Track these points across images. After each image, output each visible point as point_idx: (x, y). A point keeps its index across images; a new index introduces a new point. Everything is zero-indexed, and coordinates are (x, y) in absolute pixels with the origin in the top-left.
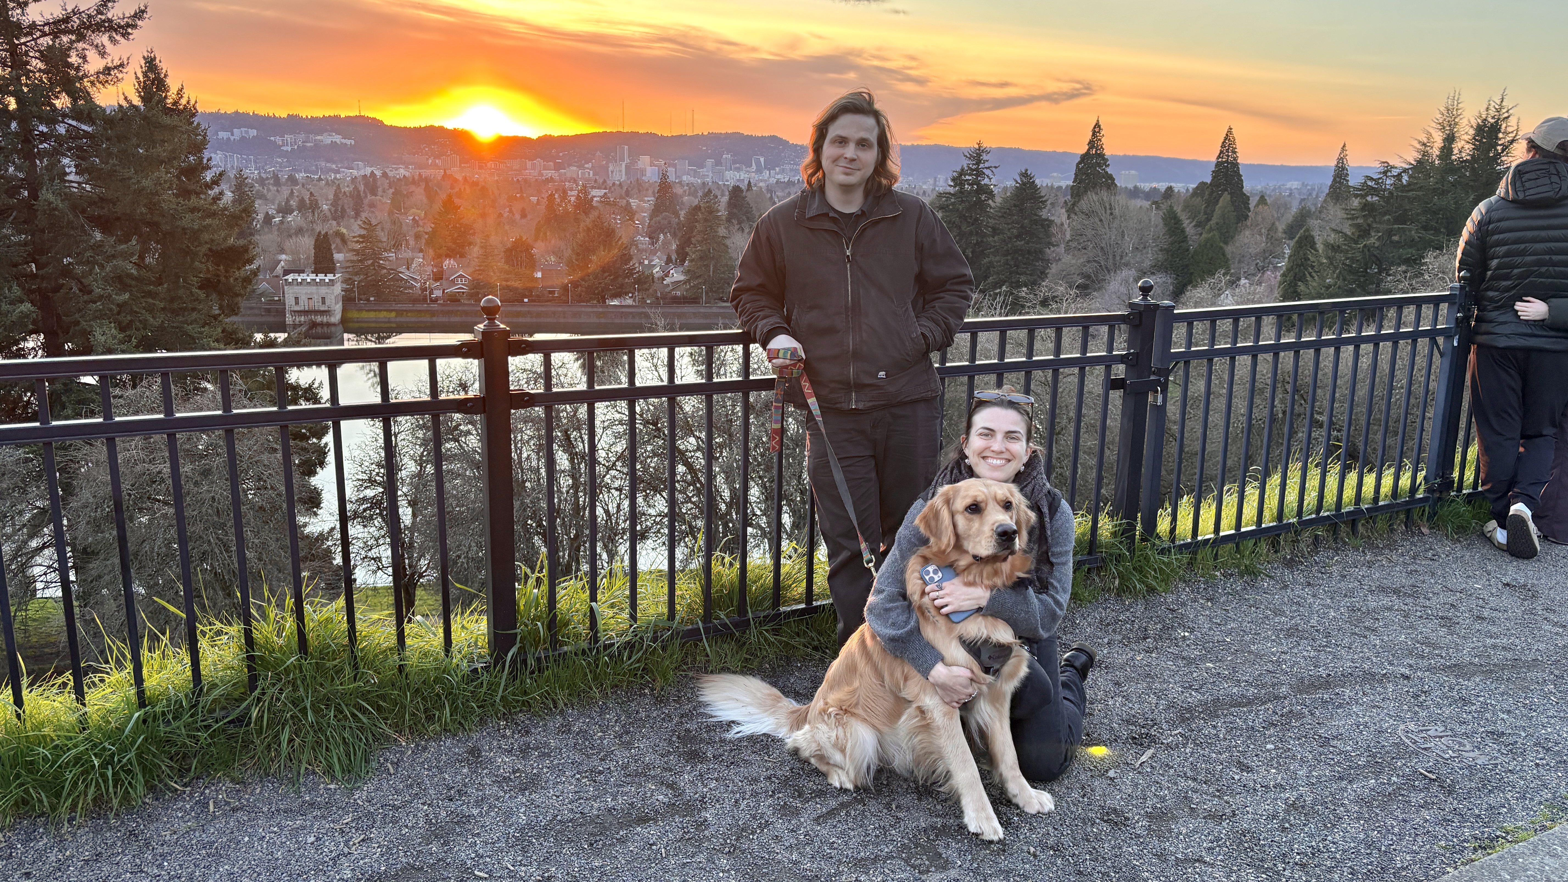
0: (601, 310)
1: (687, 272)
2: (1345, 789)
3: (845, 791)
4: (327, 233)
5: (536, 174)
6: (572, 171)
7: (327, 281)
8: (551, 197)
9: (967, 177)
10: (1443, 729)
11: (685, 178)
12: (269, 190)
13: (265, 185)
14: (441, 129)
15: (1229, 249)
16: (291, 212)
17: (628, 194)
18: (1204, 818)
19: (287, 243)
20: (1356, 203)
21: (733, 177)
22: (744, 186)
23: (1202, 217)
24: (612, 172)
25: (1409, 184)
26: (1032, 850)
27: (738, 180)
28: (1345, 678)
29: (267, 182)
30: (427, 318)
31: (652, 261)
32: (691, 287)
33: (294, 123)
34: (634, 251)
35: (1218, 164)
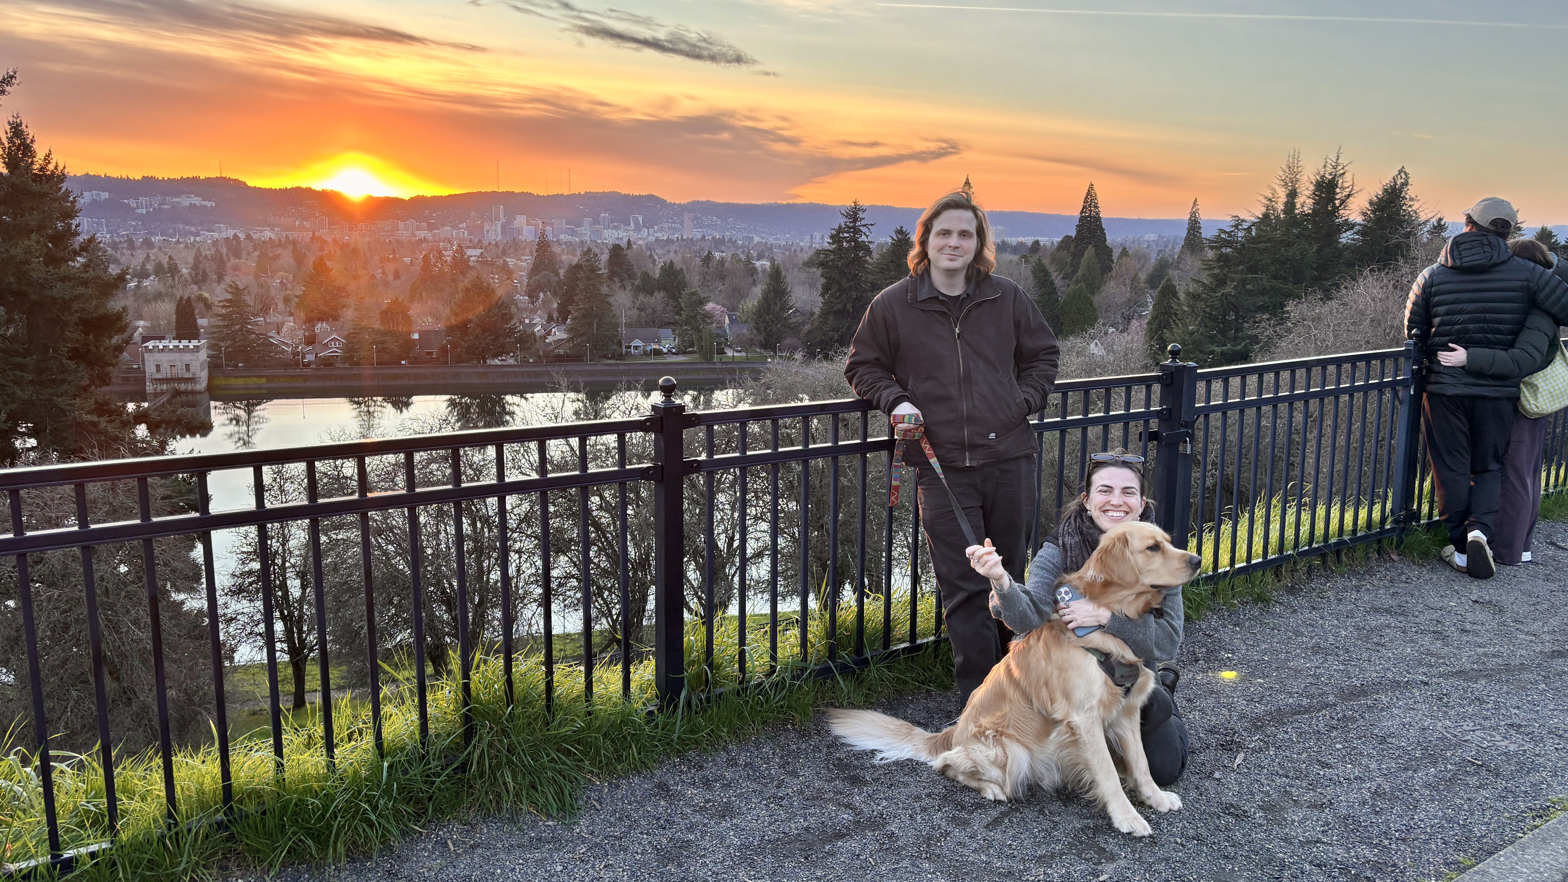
0: (482, 370)
1: (569, 330)
2: (1413, 778)
3: (1000, 802)
4: (189, 298)
5: (409, 235)
6: (446, 231)
7: (191, 347)
8: (426, 259)
9: (846, 235)
10: (1472, 724)
11: (562, 237)
12: (122, 254)
13: (118, 249)
14: (309, 190)
15: (1096, 299)
16: (147, 276)
17: (504, 253)
18: (1308, 807)
19: (146, 309)
20: (1210, 254)
21: (612, 236)
22: (623, 244)
23: (1069, 269)
24: (488, 232)
25: (1259, 236)
26: (1179, 841)
27: (617, 239)
28: (1379, 686)
29: (120, 246)
30: (300, 384)
31: (533, 319)
32: (574, 345)
33: (149, 185)
34: (513, 309)
35: (1082, 219)
